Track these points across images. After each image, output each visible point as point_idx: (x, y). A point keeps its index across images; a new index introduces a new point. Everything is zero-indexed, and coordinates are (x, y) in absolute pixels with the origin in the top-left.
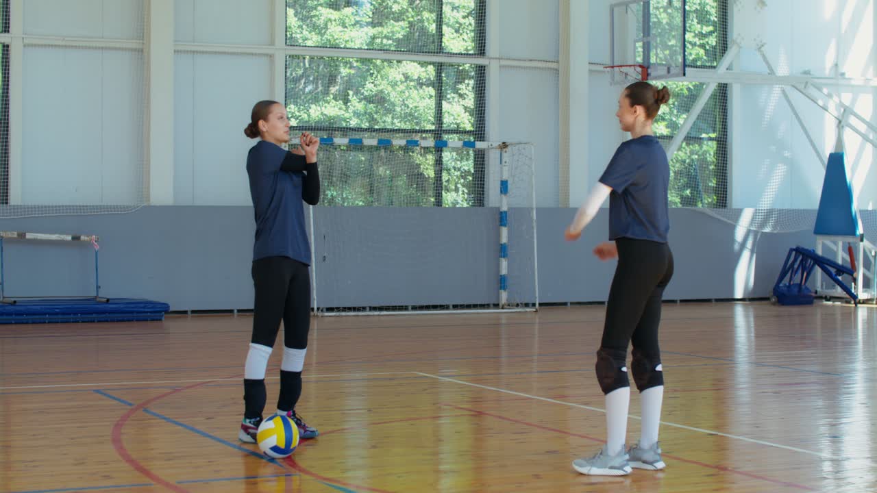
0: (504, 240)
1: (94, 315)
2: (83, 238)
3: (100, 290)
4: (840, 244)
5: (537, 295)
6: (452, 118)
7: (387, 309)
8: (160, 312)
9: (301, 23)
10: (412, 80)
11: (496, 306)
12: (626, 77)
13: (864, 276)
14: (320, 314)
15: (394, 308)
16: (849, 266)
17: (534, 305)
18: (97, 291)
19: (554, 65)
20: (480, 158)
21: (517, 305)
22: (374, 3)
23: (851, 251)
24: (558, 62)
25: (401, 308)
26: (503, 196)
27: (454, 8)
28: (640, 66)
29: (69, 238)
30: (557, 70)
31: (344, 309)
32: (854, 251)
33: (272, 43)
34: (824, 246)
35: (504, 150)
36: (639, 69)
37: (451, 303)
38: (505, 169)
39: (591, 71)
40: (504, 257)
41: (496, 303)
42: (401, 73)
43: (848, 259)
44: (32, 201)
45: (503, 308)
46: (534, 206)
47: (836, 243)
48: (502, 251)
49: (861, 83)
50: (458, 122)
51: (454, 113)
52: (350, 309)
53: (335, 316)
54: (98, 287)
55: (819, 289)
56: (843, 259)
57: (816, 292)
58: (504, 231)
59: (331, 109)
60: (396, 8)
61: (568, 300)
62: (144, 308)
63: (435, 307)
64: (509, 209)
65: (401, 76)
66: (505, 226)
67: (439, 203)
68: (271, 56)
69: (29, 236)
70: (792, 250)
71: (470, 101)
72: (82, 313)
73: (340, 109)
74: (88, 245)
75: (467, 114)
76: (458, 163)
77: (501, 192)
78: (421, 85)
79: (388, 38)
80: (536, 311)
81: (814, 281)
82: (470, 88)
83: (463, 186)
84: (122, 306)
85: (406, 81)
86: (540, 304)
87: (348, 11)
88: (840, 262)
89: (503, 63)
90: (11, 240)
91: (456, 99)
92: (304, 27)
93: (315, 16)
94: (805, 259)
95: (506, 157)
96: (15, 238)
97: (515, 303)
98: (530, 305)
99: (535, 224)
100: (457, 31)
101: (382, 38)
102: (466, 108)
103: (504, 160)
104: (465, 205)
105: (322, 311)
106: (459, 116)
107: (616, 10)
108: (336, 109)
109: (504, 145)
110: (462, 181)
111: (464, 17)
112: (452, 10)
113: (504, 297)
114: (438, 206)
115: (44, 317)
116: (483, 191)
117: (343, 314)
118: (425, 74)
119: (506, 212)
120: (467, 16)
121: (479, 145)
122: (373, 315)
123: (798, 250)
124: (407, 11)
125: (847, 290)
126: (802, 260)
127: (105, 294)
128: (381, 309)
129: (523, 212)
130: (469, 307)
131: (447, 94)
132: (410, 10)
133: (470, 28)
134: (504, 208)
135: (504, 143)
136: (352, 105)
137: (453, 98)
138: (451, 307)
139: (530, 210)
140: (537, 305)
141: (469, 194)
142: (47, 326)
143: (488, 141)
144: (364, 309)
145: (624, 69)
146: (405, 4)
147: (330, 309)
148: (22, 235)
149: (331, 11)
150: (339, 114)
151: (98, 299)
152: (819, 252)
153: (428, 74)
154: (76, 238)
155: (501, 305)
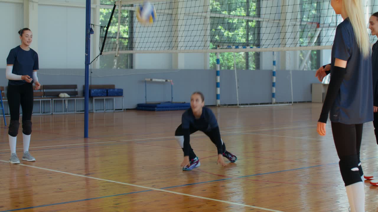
0: (274, 81)
2: (169, 81)
3: (173, 99)
5: (292, 99)
14: (240, 106)
18: (172, 100)
19: (278, 21)
26: (275, 66)
29: (164, 81)
38: (275, 57)
40: (273, 87)
41: (271, 102)
54: (172, 98)
58: (275, 78)
68: (206, 17)
69: (154, 80)
74: (170, 83)
77: (273, 65)
80: (293, 105)
86: (294, 102)
96: (149, 81)
98: (289, 103)
103: (274, 54)
113: (274, 100)
116: (259, 64)
119: (275, 71)
140: (293, 103)
148: (151, 80)
154: (166, 81)
155: (273, 103)
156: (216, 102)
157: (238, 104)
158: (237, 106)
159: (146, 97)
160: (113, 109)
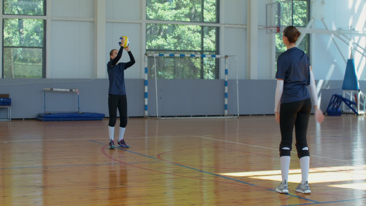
0: (226, 91)
1: (78, 118)
2: (74, 90)
3: (80, 109)
4: (352, 93)
5: (238, 112)
6: (206, 44)
7: (184, 116)
8: (102, 117)
9: (149, 9)
10: (191, 30)
11: (223, 116)
12: (271, 32)
13: (360, 105)
14: (159, 118)
15: (186, 116)
16: (355, 101)
17: (237, 115)
19: (245, 27)
20: (218, 61)
21: (231, 115)
22: (177, 1)
23: (356, 96)
24: (246, 25)
25: (188, 116)
26: (226, 75)
27: (207, 2)
28: (277, 27)
29: (68, 90)
30: (246, 29)
31: (168, 117)
32: (356, 95)
33: (141, 19)
34: (346, 94)
35: (226, 58)
36: (276, 28)
37: (207, 114)
38: (227, 65)
39: (259, 29)
40: (226, 98)
41: (223, 114)
42: (187, 27)
43: (354, 98)
44: (54, 77)
45: (226, 116)
46: (237, 79)
47: (350, 93)
48: (226, 95)
49: (362, 32)
50: (209, 46)
51: (207, 43)
52: (170, 117)
53: (165, 119)
54: (79, 108)
55: (344, 110)
56: (353, 99)
57: (343, 111)
58: (226, 88)
59: (160, 41)
60: (185, 2)
61: (250, 114)
62: (96, 116)
63: (201, 116)
64: (228, 80)
65: (187, 29)
66: (227, 86)
67: (202, 77)
68: (141, 24)
69: (54, 89)
70: (333, 95)
71: (214, 38)
72: (74, 117)
73: (164, 41)
74: (75, 93)
75: (212, 43)
76: (209, 62)
77: (225, 74)
78: (195, 32)
79: (182, 14)
80: (238, 118)
81: (342, 107)
82: (214, 33)
83: (211, 71)
84: (88, 115)
85: (189, 30)
86: (240, 115)
87: (166, 4)
88: (351, 100)
89: (226, 26)
90: (48, 91)
91: (208, 37)
92: (150, 10)
93: (154, 6)
94: (339, 99)
95: (227, 61)
96: (49, 90)
97: (230, 114)
98: (236, 115)
99: (237, 86)
100: (208, 11)
101: (180, 14)
102: (212, 41)
103: (226, 62)
104: (212, 78)
105: (160, 117)
106: (209, 44)
107: (268, 6)
108: (162, 41)
109: (226, 57)
110: (211, 69)
111: (211, 6)
112: (207, 3)
113: (226, 112)
114: (202, 79)
115: (60, 119)
116: (219, 73)
117: (168, 118)
118: (196, 28)
119: (227, 81)
120: (212, 6)
121: (217, 56)
122: (179, 119)
123: (336, 96)
124: (189, 4)
125: (354, 110)
126: (337, 100)
127: (82, 111)
128: (181, 116)
129: (233, 81)
130: (213, 116)
131: (205, 35)
132: (190, 3)
133: (213, 10)
134: (226, 80)
135: (226, 56)
136: (168, 40)
137: (207, 37)
138: (207, 116)
139: (236, 80)
140: (238, 116)
141: (213, 74)
142: (61, 122)
143: (221, 55)
144: (175, 116)
145: (271, 28)
146: (188, 1)
147: (162, 117)
148: (52, 90)
149: (160, 4)
150: (163, 43)
151: (79, 113)
152: (344, 96)
153: (197, 28)
154: (71, 90)
155: (225, 115)
156: (144, 113)
157: (158, 116)
158: (156, 118)
159: (45, 107)
160: (7, 119)
